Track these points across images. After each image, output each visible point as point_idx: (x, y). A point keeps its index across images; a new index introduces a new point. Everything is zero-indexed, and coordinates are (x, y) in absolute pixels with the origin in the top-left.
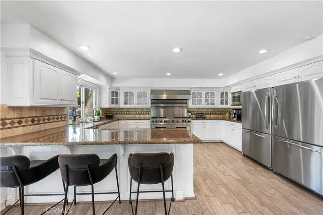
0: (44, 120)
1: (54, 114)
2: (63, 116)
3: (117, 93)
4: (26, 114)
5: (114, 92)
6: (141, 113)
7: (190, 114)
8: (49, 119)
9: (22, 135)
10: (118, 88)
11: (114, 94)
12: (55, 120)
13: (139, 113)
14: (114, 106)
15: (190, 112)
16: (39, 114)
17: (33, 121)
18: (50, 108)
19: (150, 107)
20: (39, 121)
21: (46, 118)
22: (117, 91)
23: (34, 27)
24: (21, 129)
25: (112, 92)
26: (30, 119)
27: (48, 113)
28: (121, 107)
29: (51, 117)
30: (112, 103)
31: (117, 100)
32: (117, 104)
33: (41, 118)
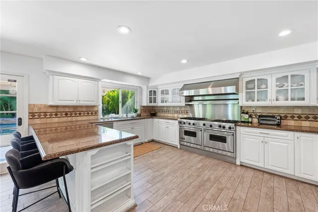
0: (76, 114)
1: (85, 110)
2: (94, 112)
3: (155, 92)
4: (61, 110)
5: (152, 91)
6: (179, 112)
7: (247, 116)
8: (80, 114)
9: (58, 122)
10: (156, 87)
11: (153, 93)
12: (86, 115)
13: (177, 112)
14: (153, 104)
15: (247, 113)
16: (72, 110)
17: (66, 114)
18: (81, 107)
19: (184, 105)
20: (71, 114)
21: (78, 113)
22: (154, 90)
23: (50, 56)
24: (57, 119)
25: (150, 91)
26: (64, 113)
27: (79, 109)
28: (159, 105)
29: (82, 113)
30: (151, 102)
31: (155, 99)
32: (155, 102)
33: (73, 113)
